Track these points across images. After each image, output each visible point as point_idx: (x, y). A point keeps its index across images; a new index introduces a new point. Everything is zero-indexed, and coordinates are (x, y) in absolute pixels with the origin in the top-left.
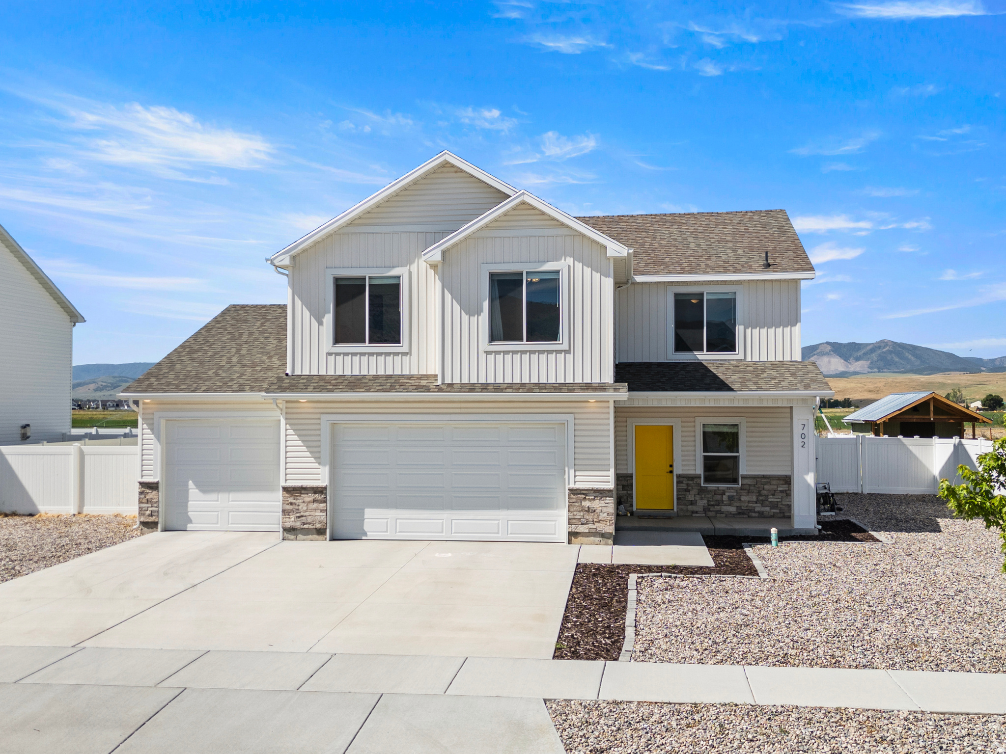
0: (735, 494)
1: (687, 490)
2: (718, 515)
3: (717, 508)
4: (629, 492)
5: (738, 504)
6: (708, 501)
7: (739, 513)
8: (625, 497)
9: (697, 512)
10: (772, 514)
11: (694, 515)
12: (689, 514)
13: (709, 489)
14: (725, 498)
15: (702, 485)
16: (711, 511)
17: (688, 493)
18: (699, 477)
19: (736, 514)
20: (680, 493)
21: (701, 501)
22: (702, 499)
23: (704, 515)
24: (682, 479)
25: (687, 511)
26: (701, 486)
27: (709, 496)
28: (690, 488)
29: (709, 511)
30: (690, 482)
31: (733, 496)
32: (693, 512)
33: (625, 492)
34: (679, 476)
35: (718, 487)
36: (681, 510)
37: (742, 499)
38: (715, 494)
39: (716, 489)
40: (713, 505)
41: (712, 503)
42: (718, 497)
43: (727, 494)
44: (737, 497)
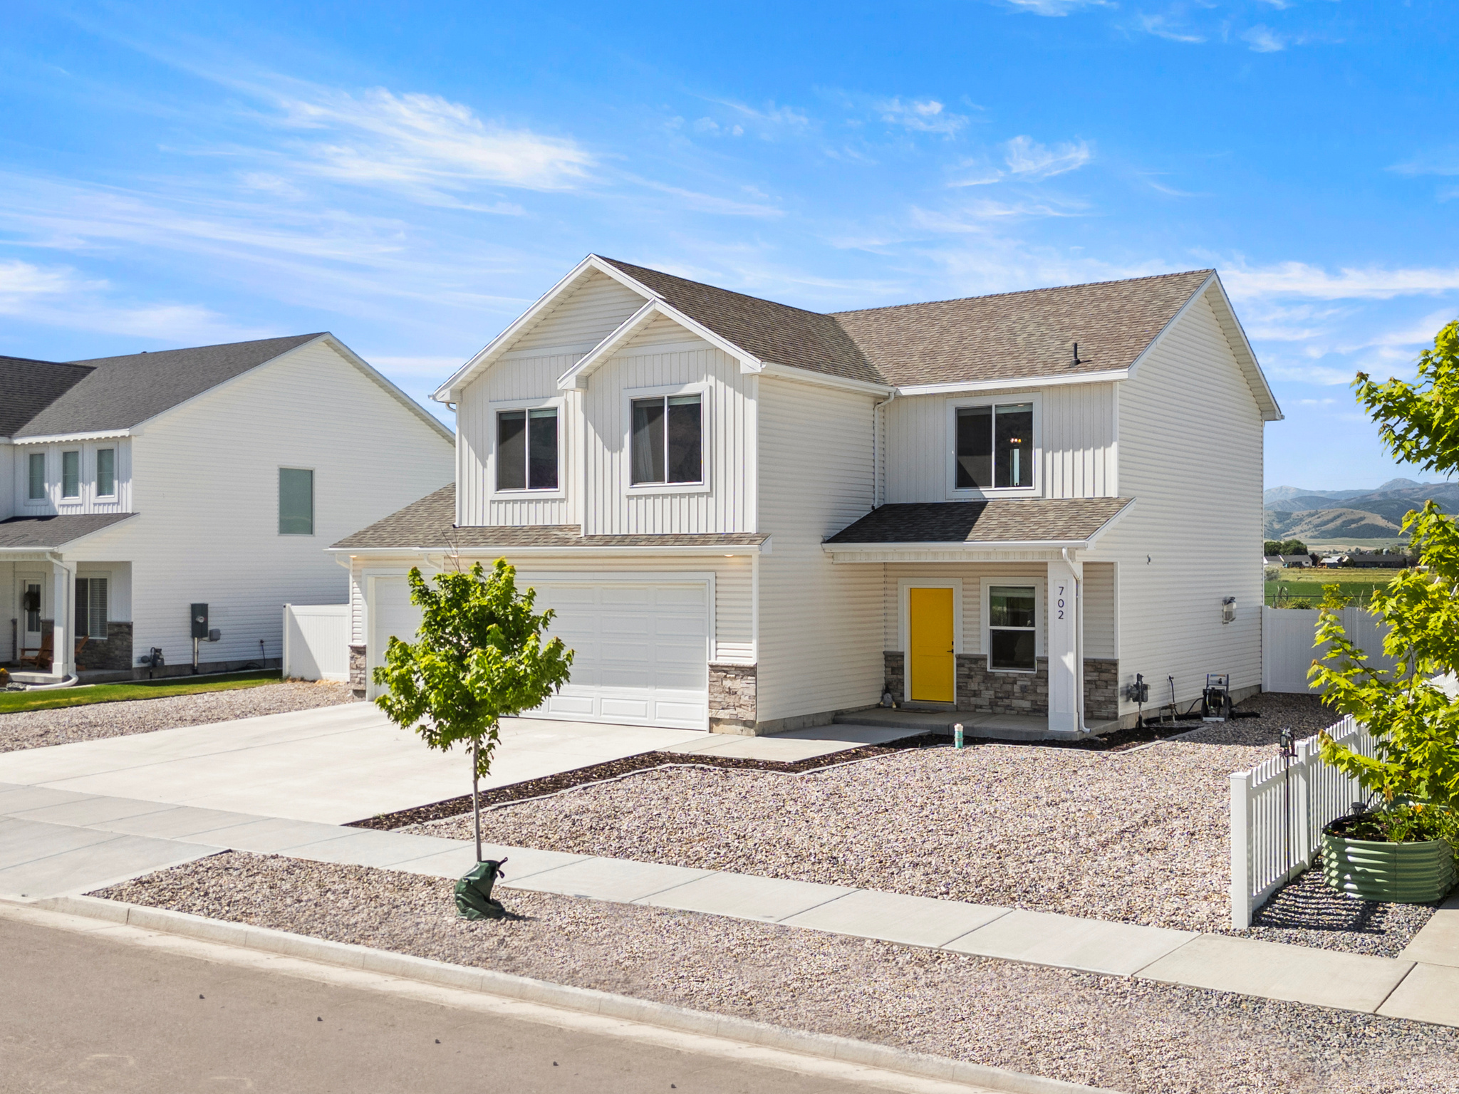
0: (1029, 683)
1: (970, 677)
2: (1008, 712)
3: (1007, 702)
4: (900, 677)
5: (1032, 698)
6: (996, 692)
7: (1034, 710)
8: (895, 684)
9: (981, 707)
11: (978, 710)
12: (972, 708)
13: (996, 675)
14: (1016, 688)
15: (989, 670)
16: (999, 706)
17: (970, 680)
18: (984, 659)
19: (1030, 711)
20: (961, 680)
21: (986, 692)
22: (987, 689)
23: (990, 711)
24: (962, 661)
25: (969, 704)
26: (986, 672)
27: (997, 685)
28: (973, 673)
29: (997, 705)
30: (974, 666)
31: (1026, 686)
32: (977, 706)
33: (895, 676)
34: (959, 657)
35: (1007, 673)
36: (962, 702)
37: (1038, 691)
38: (1004, 683)
39: (1006, 675)
40: (1001, 698)
41: (1000, 695)
42: (1008, 687)
43: (1019, 683)
44: (1031, 688)
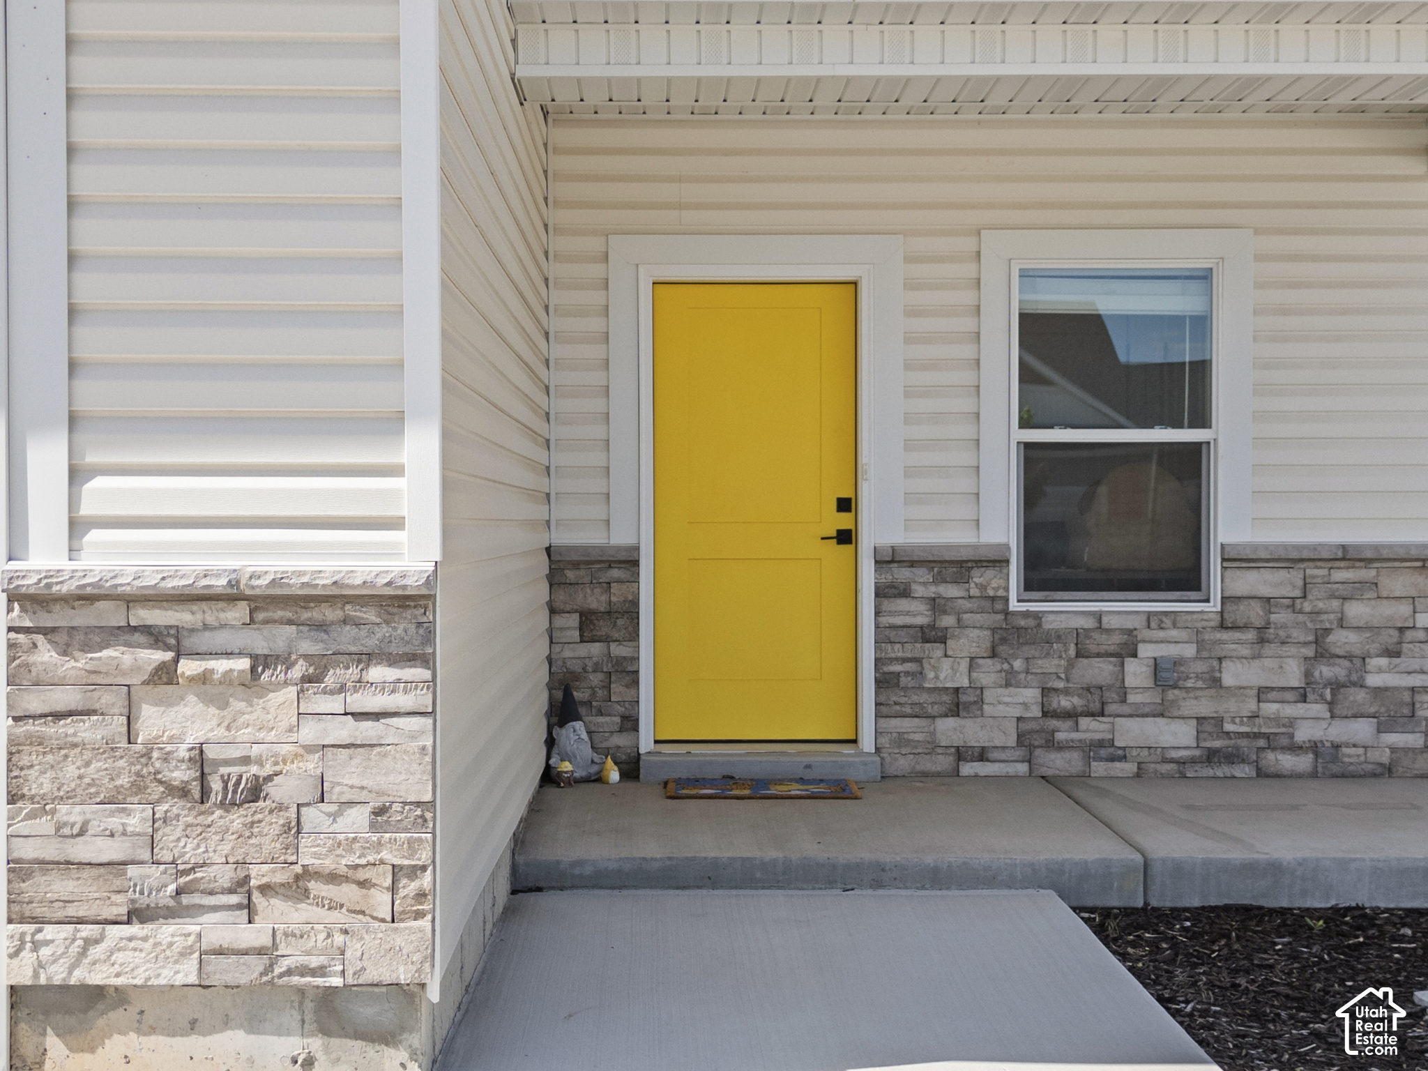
0: (1189, 651)
1: (932, 635)
2: (1099, 768)
3: (1092, 729)
4: (618, 650)
5: (1204, 706)
6: (1046, 691)
7: (1211, 757)
8: (596, 679)
9: (982, 755)
10: (1385, 757)
11: (967, 769)
13: (1050, 624)
14: (1136, 673)
15: (1014, 605)
16: (1060, 747)
17: (936, 651)
18: (1001, 563)
19: (1193, 761)
20: (897, 651)
21: (1006, 695)
23: (1022, 768)
24: (902, 574)
25: (933, 747)
26: (1006, 613)
27: (1051, 665)
28: (947, 621)
29: (1052, 744)
30: (951, 591)
31: (1178, 662)
32: (961, 754)
33: (596, 649)
34: (887, 560)
35: (1099, 616)
36: (901, 740)
37: (1228, 680)
38: (1079, 655)
39: (1089, 623)
40: (1071, 715)
41: (1065, 703)
42: (1100, 671)
43: (1146, 651)
44: (1200, 667)
